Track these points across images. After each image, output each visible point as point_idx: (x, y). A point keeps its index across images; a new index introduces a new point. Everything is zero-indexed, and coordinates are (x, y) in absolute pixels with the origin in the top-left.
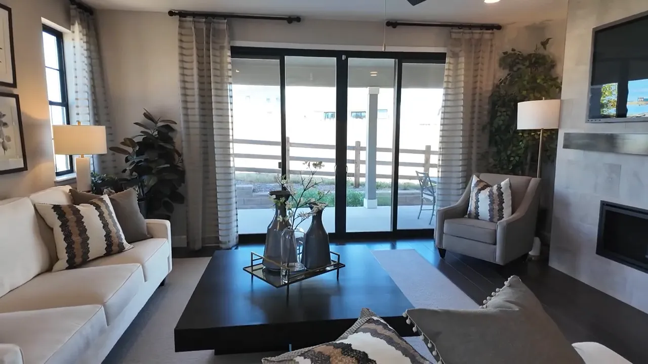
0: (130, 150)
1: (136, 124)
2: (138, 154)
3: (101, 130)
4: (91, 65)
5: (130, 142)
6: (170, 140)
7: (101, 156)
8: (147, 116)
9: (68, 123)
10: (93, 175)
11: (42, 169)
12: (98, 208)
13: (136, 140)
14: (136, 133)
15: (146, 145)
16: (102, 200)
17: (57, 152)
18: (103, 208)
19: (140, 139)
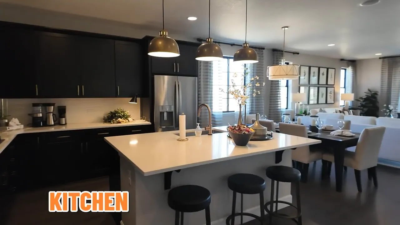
0: (361, 100)
1: (365, 93)
2: (364, 101)
3: (353, 95)
4: (353, 74)
5: (361, 98)
6: (375, 98)
7: (352, 101)
8: (369, 90)
9: (345, 93)
10: (349, 107)
11: (336, 103)
12: (348, 112)
13: (364, 98)
14: (364, 95)
15: (367, 99)
16: (350, 111)
17: (341, 100)
18: (350, 112)
19: (365, 97)
